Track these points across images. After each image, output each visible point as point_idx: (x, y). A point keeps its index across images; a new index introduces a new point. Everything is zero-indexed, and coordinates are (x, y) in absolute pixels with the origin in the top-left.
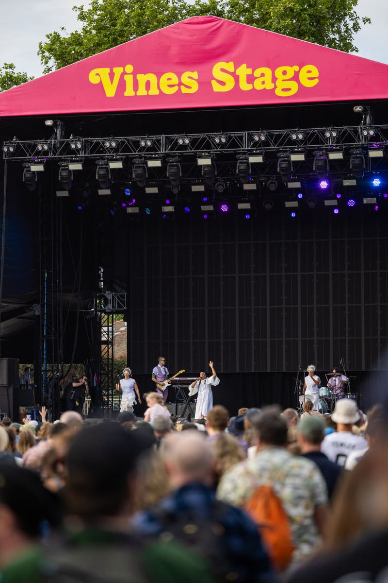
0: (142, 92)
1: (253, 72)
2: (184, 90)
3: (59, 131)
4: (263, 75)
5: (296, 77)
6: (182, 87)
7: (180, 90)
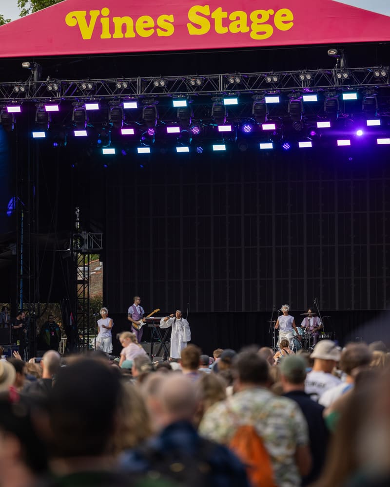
0: (118, 34)
1: (229, 15)
2: (160, 33)
3: (35, 73)
4: (238, 18)
5: (271, 21)
6: (158, 30)
7: (156, 32)
